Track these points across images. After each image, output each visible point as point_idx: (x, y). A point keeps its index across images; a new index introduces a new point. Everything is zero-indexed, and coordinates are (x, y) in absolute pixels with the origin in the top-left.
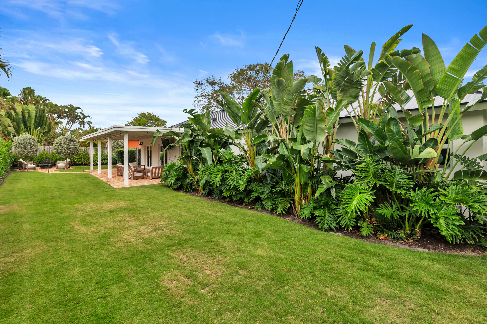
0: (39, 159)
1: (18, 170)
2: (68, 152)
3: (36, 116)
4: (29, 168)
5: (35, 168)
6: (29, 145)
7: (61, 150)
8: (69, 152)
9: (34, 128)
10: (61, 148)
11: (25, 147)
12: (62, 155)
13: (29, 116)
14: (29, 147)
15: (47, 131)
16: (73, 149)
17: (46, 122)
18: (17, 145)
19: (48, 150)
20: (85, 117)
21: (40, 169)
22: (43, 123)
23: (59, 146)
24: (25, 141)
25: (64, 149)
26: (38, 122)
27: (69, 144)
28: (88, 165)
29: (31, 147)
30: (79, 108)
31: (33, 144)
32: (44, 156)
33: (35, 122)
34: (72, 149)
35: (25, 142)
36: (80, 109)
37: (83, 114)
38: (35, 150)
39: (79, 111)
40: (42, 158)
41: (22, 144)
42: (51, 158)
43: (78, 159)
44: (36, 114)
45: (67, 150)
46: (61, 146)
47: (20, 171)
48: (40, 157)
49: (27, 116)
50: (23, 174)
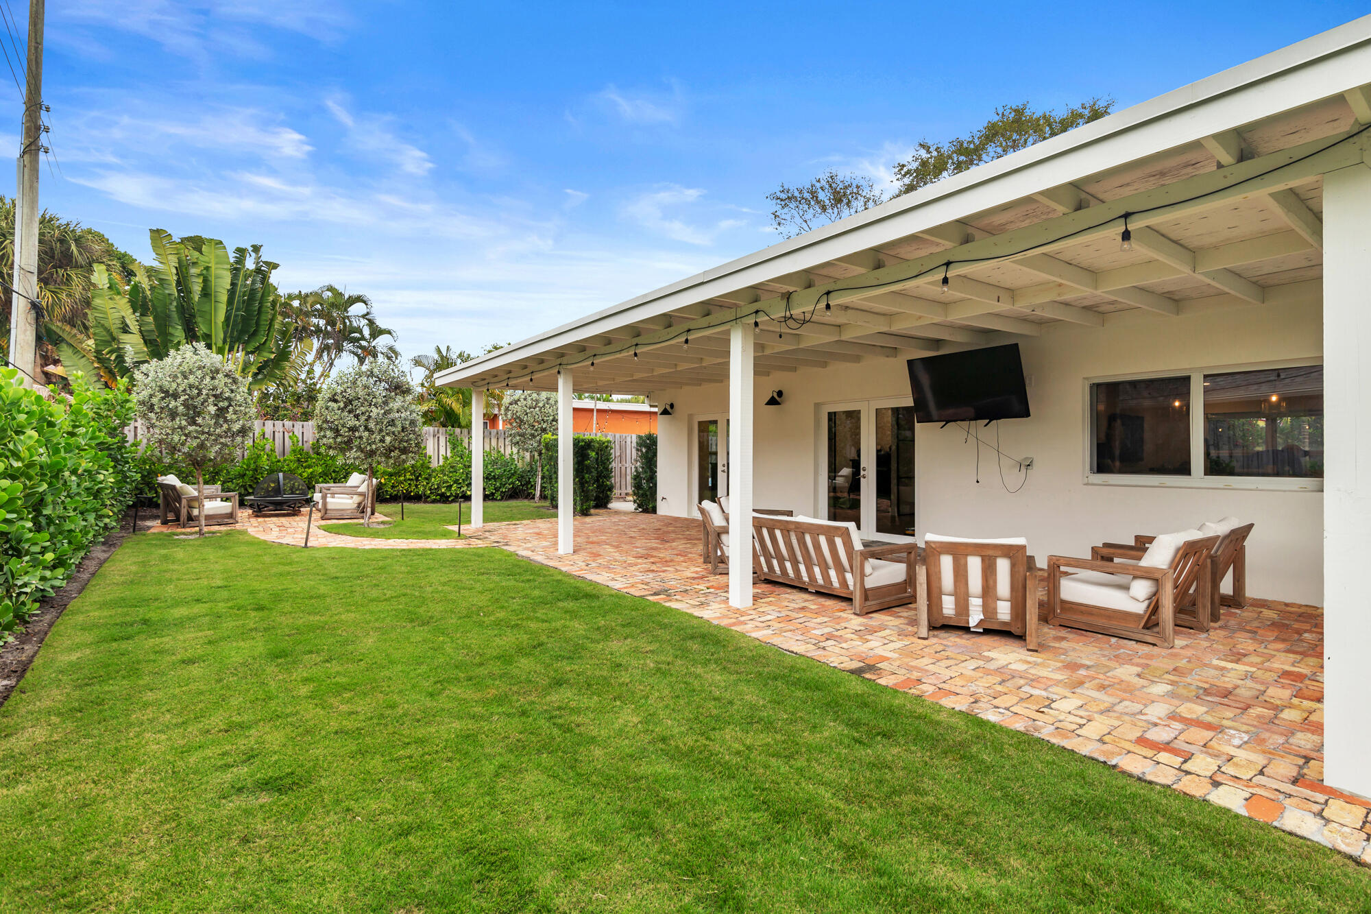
0: (243, 476)
1: (155, 526)
2: (382, 441)
3: (232, 293)
4: (208, 517)
5: (231, 515)
6: (212, 399)
7: (353, 429)
8: (388, 439)
9: (224, 342)
10: (352, 422)
11: (193, 411)
12: (353, 453)
13: (206, 293)
14: (212, 409)
15: (272, 356)
16: (403, 429)
17: (272, 320)
18: (155, 400)
19: (279, 436)
20: (376, 332)
21: (253, 520)
22: (257, 324)
23: (343, 410)
24: (192, 379)
25: (367, 429)
26: (239, 319)
27: (386, 403)
29: (221, 412)
30: (359, 299)
31: (229, 399)
32: (264, 462)
33: (227, 318)
34: (400, 429)
35: (191, 386)
36: (365, 302)
37: (371, 323)
38: (236, 427)
39: (357, 309)
40: (256, 470)
41: (175, 396)
42: (292, 471)
44: (233, 284)
45: (381, 430)
46: (350, 412)
47: (165, 530)
48: (248, 466)
49: (197, 288)
50: (180, 554)
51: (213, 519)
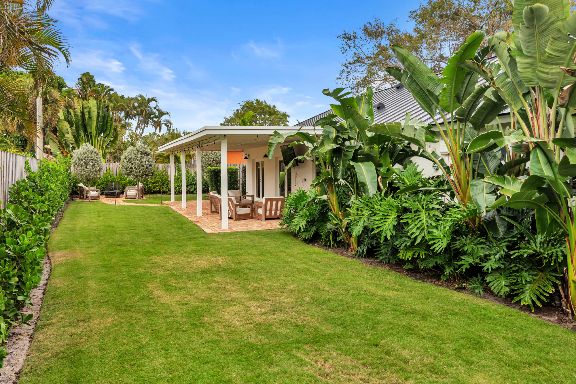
0: (103, 184)
1: (78, 199)
2: (140, 172)
3: (98, 116)
4: (92, 197)
5: (98, 197)
6: (91, 160)
7: (131, 168)
8: (141, 171)
9: (96, 134)
10: (130, 166)
11: (86, 165)
12: (132, 176)
13: (90, 118)
14: (91, 164)
15: (112, 139)
16: (147, 168)
17: (111, 125)
18: (77, 162)
19: (114, 168)
20: (161, 114)
21: (105, 199)
22: (106, 127)
23: (128, 162)
24: (86, 155)
25: (135, 167)
26: (101, 126)
27: (141, 159)
28: (167, 194)
29: (94, 165)
31: (96, 160)
32: (109, 178)
33: (97, 126)
34: (145, 168)
35: (86, 157)
37: (158, 110)
38: (98, 169)
39: (152, 104)
40: (107, 181)
41: (82, 160)
42: (118, 182)
43: (153, 183)
44: (98, 113)
45: (139, 169)
46: (131, 162)
47: (80, 200)
48: (104, 180)
49: (87, 117)
50: (84, 205)
51: (93, 197)
